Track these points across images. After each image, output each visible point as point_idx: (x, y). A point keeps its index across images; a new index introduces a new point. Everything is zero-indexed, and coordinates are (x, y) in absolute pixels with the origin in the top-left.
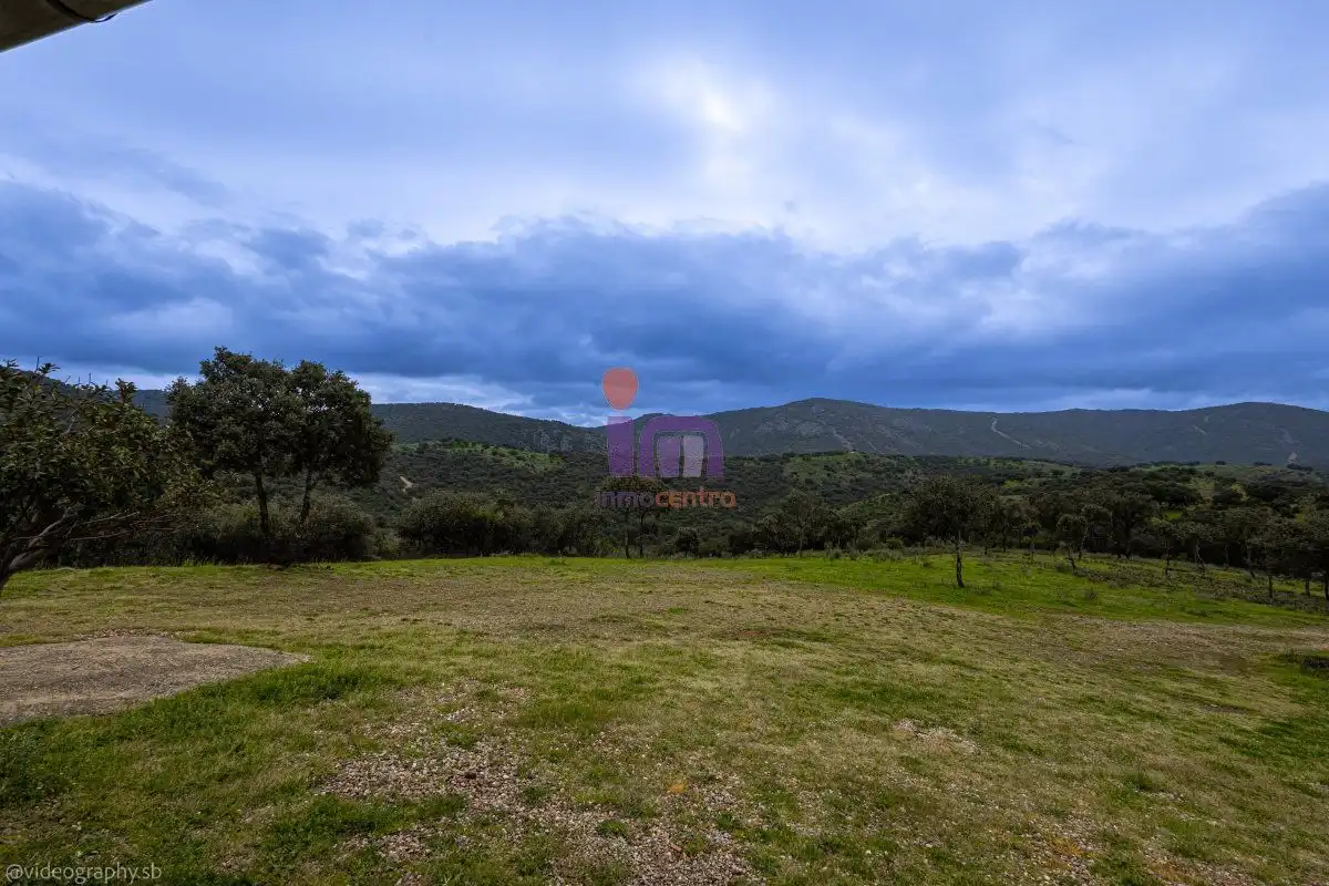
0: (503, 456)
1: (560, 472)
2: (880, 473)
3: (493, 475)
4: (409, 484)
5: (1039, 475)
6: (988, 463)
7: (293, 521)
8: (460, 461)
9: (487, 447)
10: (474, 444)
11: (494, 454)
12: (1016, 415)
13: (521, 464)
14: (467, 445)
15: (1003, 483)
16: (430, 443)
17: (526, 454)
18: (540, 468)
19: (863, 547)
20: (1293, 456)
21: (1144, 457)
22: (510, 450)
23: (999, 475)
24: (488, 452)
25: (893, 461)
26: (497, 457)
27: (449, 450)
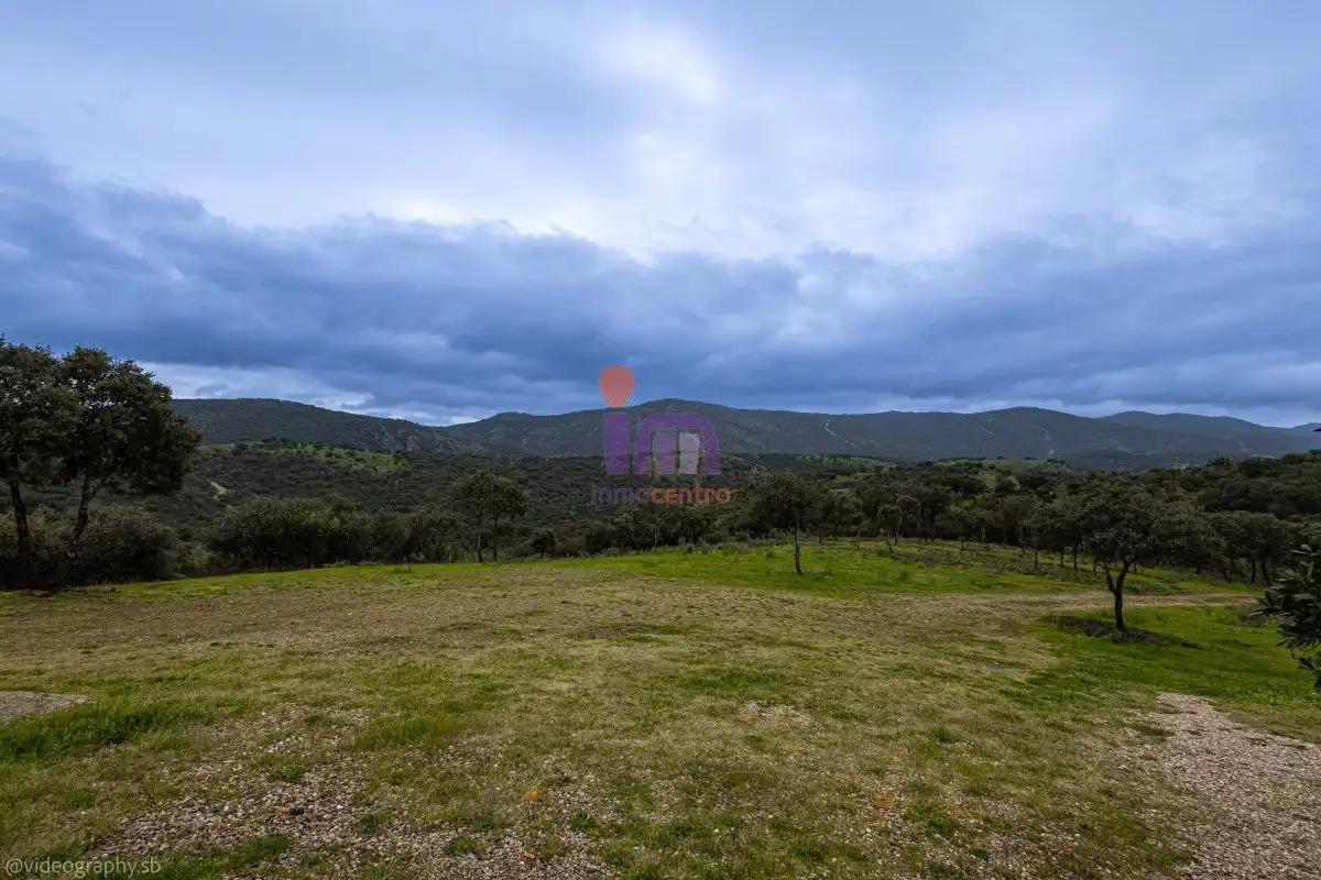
0: (339, 457)
1: (406, 475)
2: (729, 470)
3: (328, 478)
4: (222, 491)
5: (863, 471)
6: (821, 461)
7: (64, 537)
8: (285, 464)
9: (318, 447)
10: (304, 445)
11: (329, 455)
12: (845, 416)
13: (361, 466)
14: (295, 445)
15: (834, 478)
16: (250, 444)
17: (368, 454)
18: (383, 470)
19: (713, 541)
20: (1051, 452)
21: (944, 454)
22: (348, 450)
23: (831, 471)
24: (322, 454)
25: (740, 459)
26: (333, 459)
27: (273, 452)
